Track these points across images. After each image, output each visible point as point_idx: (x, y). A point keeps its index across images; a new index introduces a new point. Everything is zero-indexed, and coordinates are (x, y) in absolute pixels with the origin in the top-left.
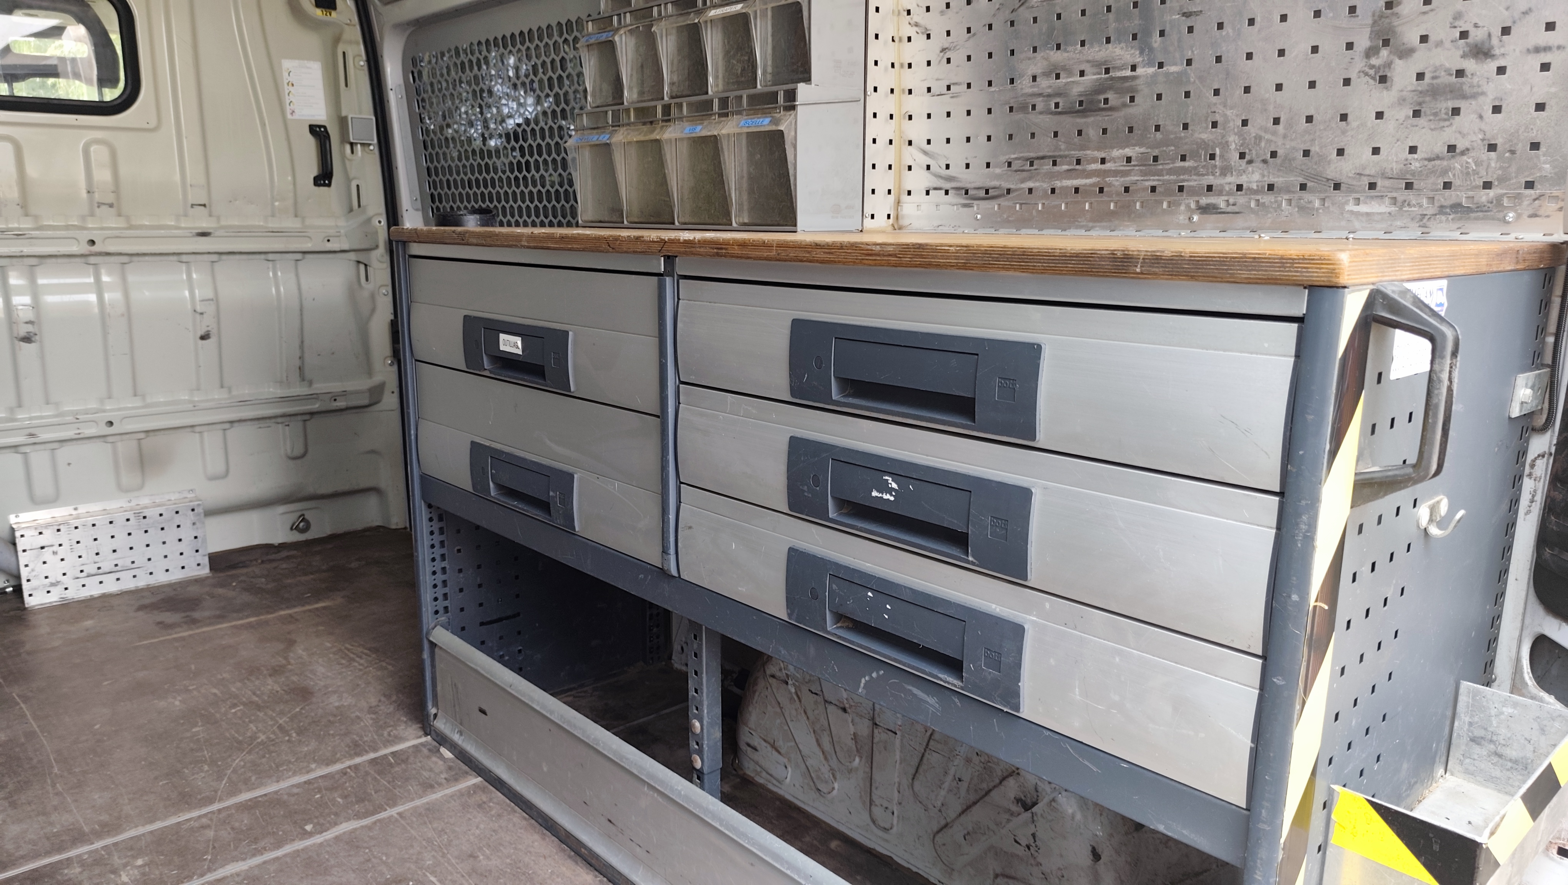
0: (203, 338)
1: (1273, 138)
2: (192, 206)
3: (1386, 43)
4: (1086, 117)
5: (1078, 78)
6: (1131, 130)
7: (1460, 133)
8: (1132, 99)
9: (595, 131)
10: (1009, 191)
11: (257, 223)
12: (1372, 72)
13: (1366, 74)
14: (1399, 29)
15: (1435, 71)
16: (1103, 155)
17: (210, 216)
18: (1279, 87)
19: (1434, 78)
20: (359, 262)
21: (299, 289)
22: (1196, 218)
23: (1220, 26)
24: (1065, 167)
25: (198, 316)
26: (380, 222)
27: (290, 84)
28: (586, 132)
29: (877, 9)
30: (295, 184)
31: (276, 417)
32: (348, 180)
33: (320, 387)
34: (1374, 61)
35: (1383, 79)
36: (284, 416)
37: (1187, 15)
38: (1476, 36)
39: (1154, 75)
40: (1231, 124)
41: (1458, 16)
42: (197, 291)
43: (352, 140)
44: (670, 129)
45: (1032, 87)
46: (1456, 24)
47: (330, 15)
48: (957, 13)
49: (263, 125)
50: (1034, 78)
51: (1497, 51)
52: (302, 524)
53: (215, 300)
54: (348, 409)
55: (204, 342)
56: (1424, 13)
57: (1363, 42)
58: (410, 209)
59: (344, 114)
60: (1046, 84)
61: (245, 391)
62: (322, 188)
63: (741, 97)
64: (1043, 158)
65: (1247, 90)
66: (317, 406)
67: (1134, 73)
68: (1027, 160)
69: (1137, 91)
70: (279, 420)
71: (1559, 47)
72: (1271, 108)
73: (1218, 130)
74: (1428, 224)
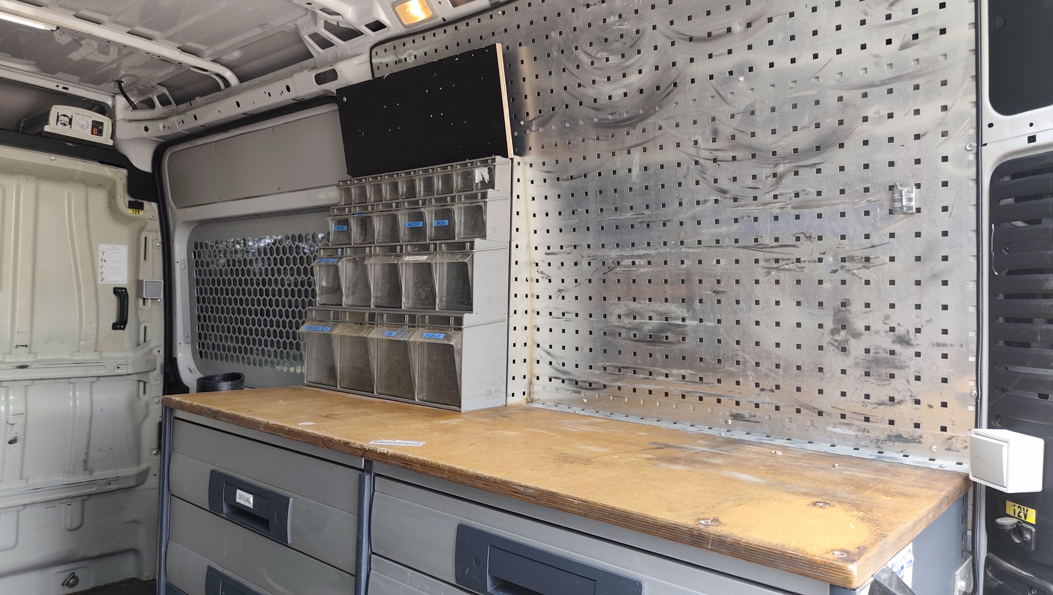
0: (11, 442)
1: (776, 377)
2: (17, 346)
3: (844, 327)
4: (654, 346)
5: (648, 321)
6: (684, 358)
7: (896, 389)
8: (684, 339)
9: (321, 323)
10: (605, 386)
11: (65, 357)
12: (836, 344)
13: (833, 345)
14: (851, 320)
15: (876, 349)
16: (667, 372)
17: (30, 353)
18: (778, 345)
19: (876, 353)
20: (139, 381)
21: (92, 403)
22: (730, 422)
23: (738, 302)
24: (642, 376)
25: (9, 426)
26: (159, 352)
27: (103, 260)
28: (314, 323)
29: (517, 263)
30: (97, 329)
31: (61, 499)
32: (139, 323)
33: (99, 474)
34: (837, 337)
35: (844, 350)
36: (68, 498)
37: (716, 292)
38: (900, 331)
39: (697, 326)
40: (749, 364)
41: (887, 317)
42: (11, 407)
43: (144, 297)
44: (374, 331)
45: (618, 322)
46: (886, 322)
47: (139, 213)
48: (568, 269)
49: (79, 288)
50: (619, 317)
51: (913, 342)
52: (72, 580)
53: (25, 414)
54: (118, 490)
55: (11, 445)
56: (866, 312)
57: (829, 325)
58: (182, 342)
59: (141, 278)
60: (627, 321)
61: (38, 481)
62: (117, 331)
63: (424, 316)
64: (627, 368)
65: (757, 344)
66: (94, 489)
67: (684, 323)
68: (616, 368)
69: (687, 335)
70: (64, 501)
71: (951, 345)
72: (773, 357)
73: (741, 366)
74: (882, 445)
